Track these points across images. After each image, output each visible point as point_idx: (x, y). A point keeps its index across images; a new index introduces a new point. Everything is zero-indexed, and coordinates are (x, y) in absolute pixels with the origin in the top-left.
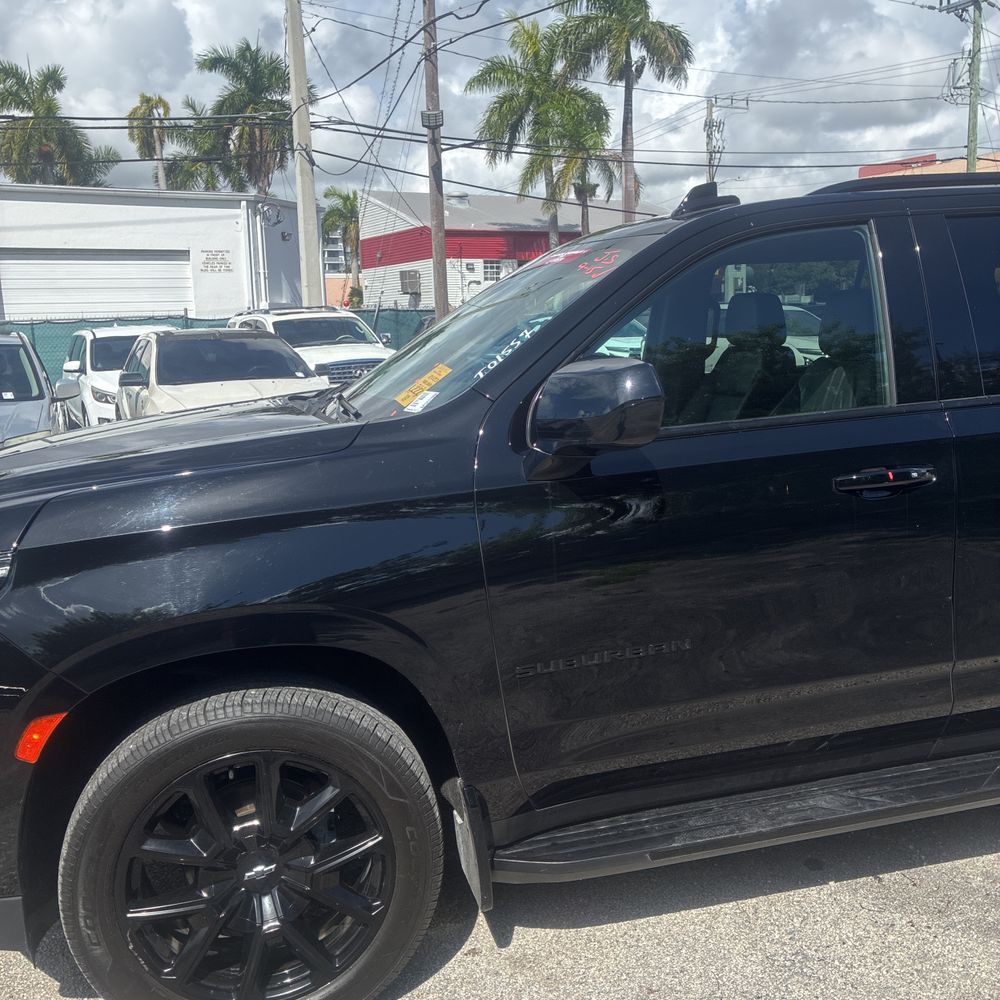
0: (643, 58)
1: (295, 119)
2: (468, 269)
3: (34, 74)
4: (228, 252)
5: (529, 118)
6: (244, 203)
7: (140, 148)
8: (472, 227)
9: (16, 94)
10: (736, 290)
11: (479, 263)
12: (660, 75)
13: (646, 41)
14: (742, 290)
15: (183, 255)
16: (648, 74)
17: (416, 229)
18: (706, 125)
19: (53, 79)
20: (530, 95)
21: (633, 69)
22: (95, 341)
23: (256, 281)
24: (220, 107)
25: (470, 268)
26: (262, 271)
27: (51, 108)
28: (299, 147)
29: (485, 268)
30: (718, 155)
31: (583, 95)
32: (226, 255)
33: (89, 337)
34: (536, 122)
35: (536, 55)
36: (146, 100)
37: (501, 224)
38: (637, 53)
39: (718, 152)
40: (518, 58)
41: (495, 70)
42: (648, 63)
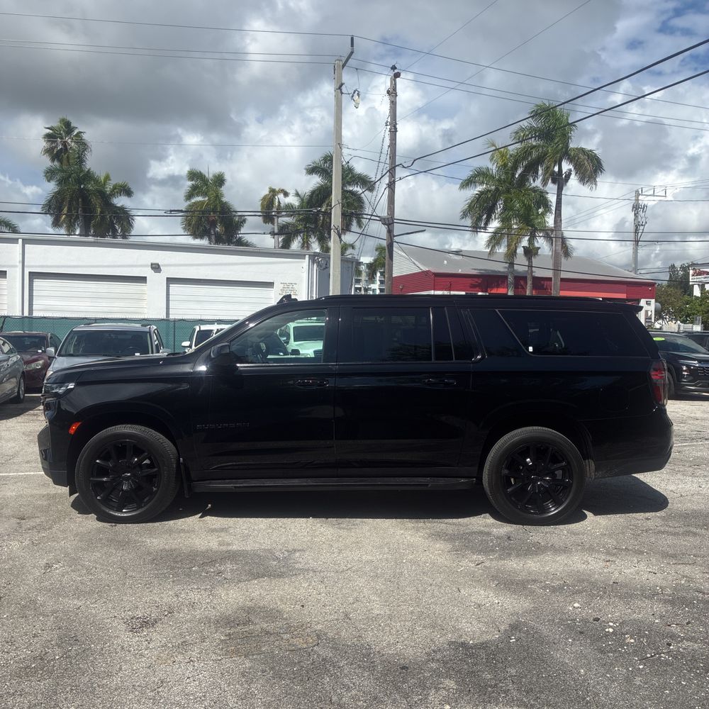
0: (570, 170)
1: (333, 210)
3: (211, 176)
4: (296, 284)
5: (500, 205)
6: (307, 256)
8: (460, 271)
10: (646, 319)
13: (571, 160)
14: (651, 319)
15: (270, 285)
17: (423, 272)
18: (633, 207)
19: (220, 180)
21: (564, 176)
22: (200, 331)
27: (218, 197)
28: (334, 227)
30: (642, 228)
31: (535, 191)
32: (295, 286)
33: (197, 329)
34: (505, 209)
35: (505, 166)
36: (273, 191)
37: (480, 270)
38: (566, 166)
39: (642, 225)
40: (493, 168)
41: (479, 176)
42: (573, 173)
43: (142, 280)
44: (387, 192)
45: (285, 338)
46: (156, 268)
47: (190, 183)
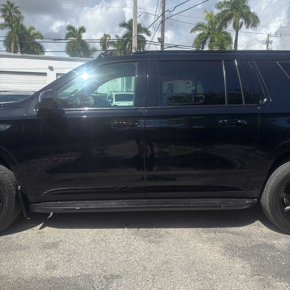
0: (242, 22)
1: (133, 39)
2: (187, 83)
3: (77, 28)
5: (208, 40)
7: (102, 48)
9: (73, 34)
11: (191, 82)
12: (247, 27)
13: (244, 17)
16: (244, 26)
18: (266, 42)
19: (82, 30)
20: (209, 33)
21: (239, 25)
23: (123, 84)
24: (124, 36)
25: (188, 83)
26: (125, 82)
27: (80, 37)
28: (134, 48)
29: (192, 83)
31: (225, 33)
34: (211, 42)
35: (212, 21)
36: (105, 35)
38: (241, 20)
40: (206, 23)
41: (199, 26)
42: (244, 23)
43: (45, 74)
44: (160, 26)
45: (111, 100)
46: (51, 68)
47: (68, 31)
